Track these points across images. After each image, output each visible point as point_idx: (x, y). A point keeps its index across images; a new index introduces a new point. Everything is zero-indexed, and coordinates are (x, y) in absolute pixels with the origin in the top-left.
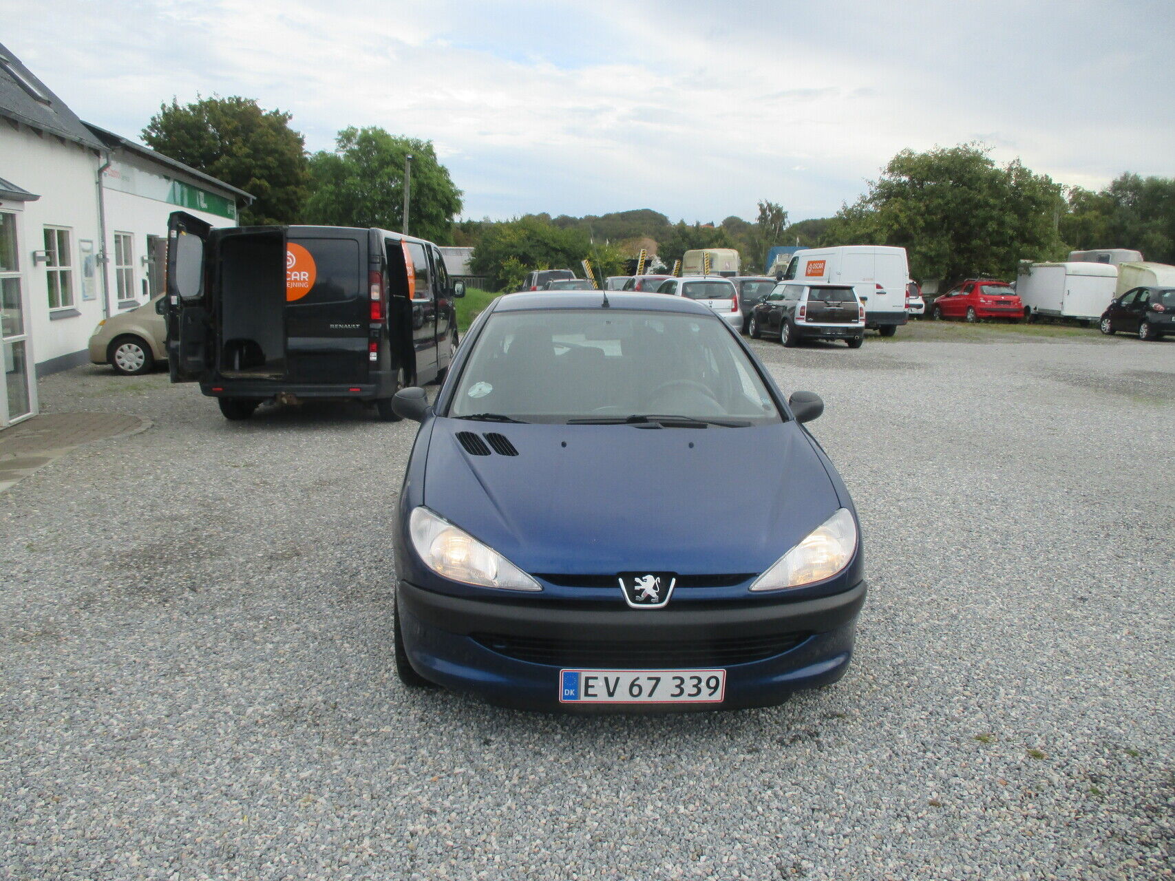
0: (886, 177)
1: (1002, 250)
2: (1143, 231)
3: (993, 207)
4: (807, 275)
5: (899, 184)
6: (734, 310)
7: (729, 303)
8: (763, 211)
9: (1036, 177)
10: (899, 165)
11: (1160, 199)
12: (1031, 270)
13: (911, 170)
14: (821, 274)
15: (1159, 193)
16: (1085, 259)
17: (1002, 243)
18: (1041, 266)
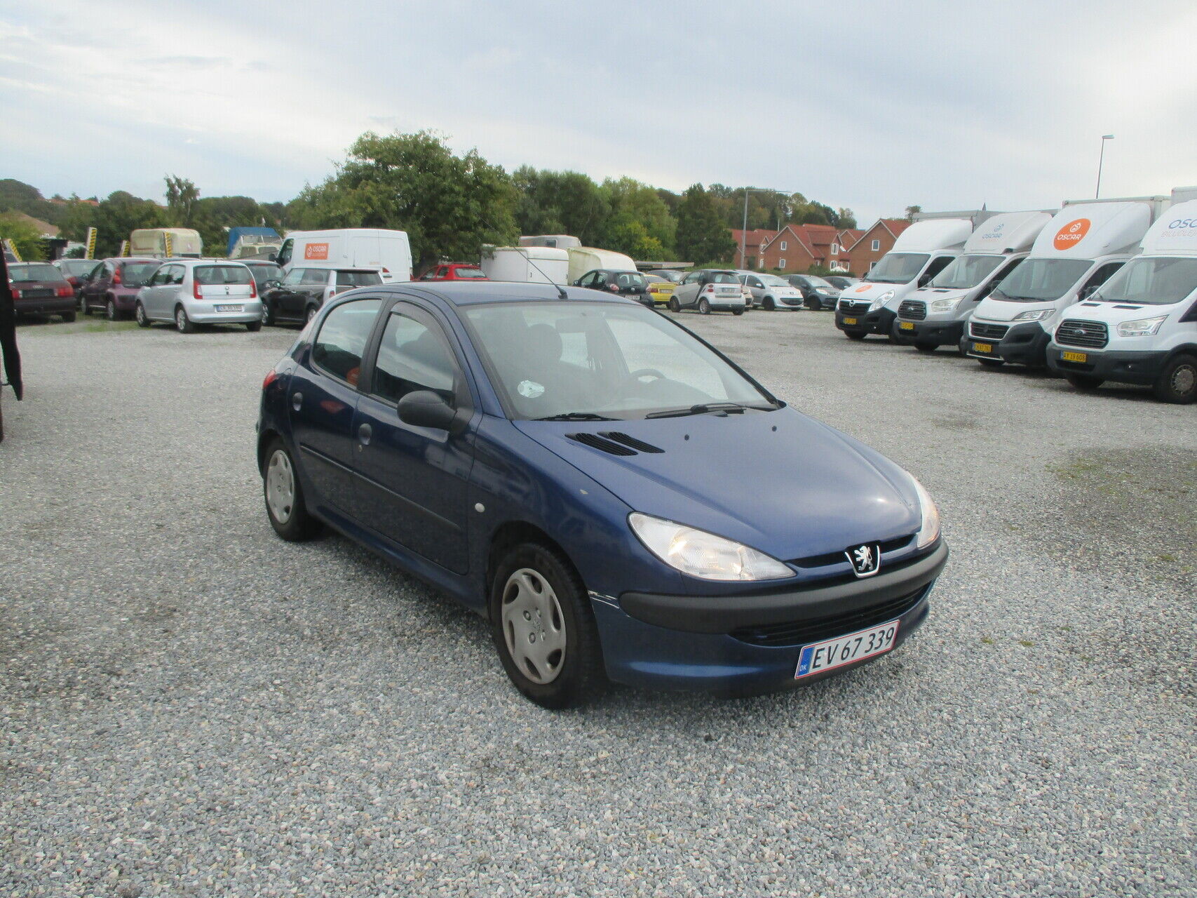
0: (353, 159)
1: (470, 235)
2: (542, 218)
3: (458, 194)
4: (306, 257)
5: (367, 167)
6: (253, 296)
7: (247, 288)
8: (171, 186)
9: (491, 167)
10: (364, 148)
11: (553, 190)
12: (494, 253)
13: (377, 153)
14: (325, 258)
15: (552, 184)
16: (534, 244)
17: (468, 229)
18: (503, 250)
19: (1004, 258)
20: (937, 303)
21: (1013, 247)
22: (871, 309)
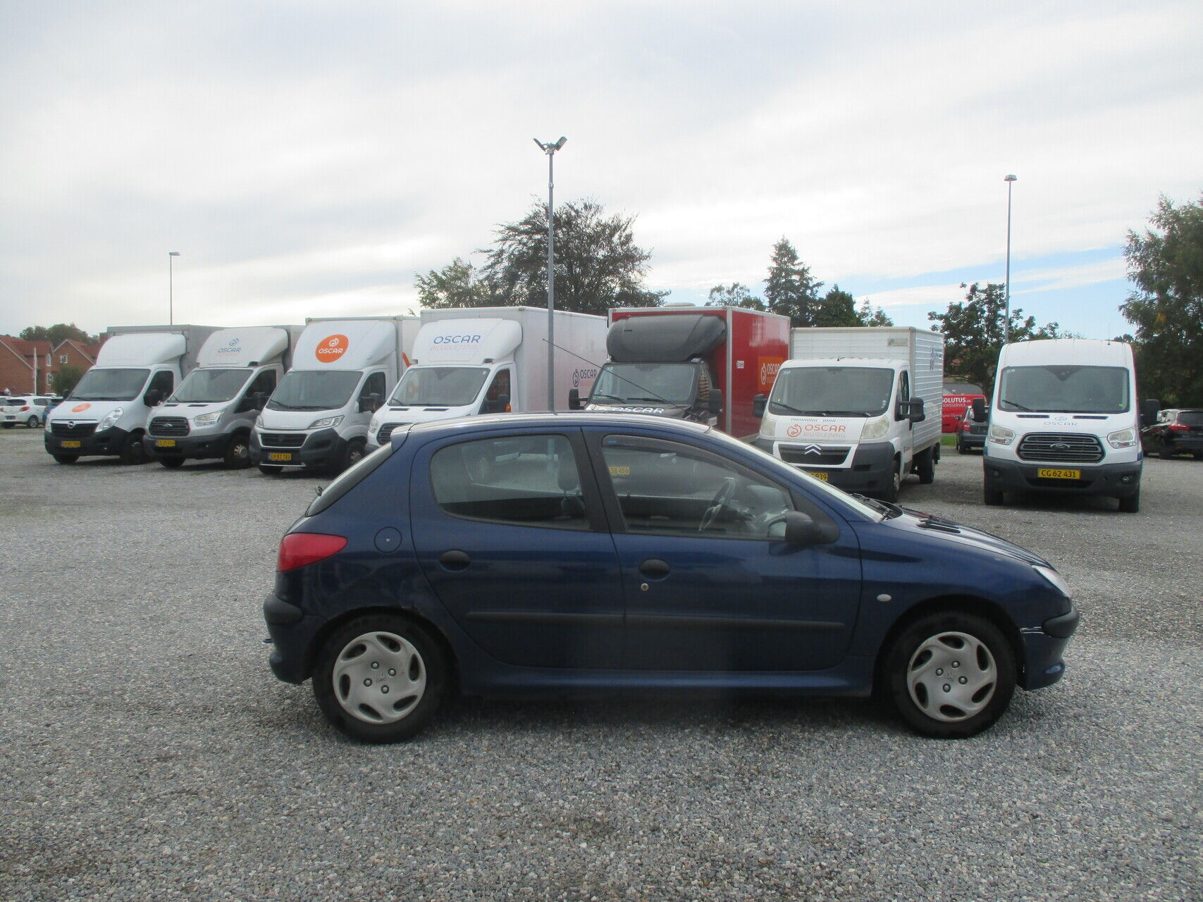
19: (252, 371)
20: (199, 417)
21: (258, 360)
22: (98, 430)
